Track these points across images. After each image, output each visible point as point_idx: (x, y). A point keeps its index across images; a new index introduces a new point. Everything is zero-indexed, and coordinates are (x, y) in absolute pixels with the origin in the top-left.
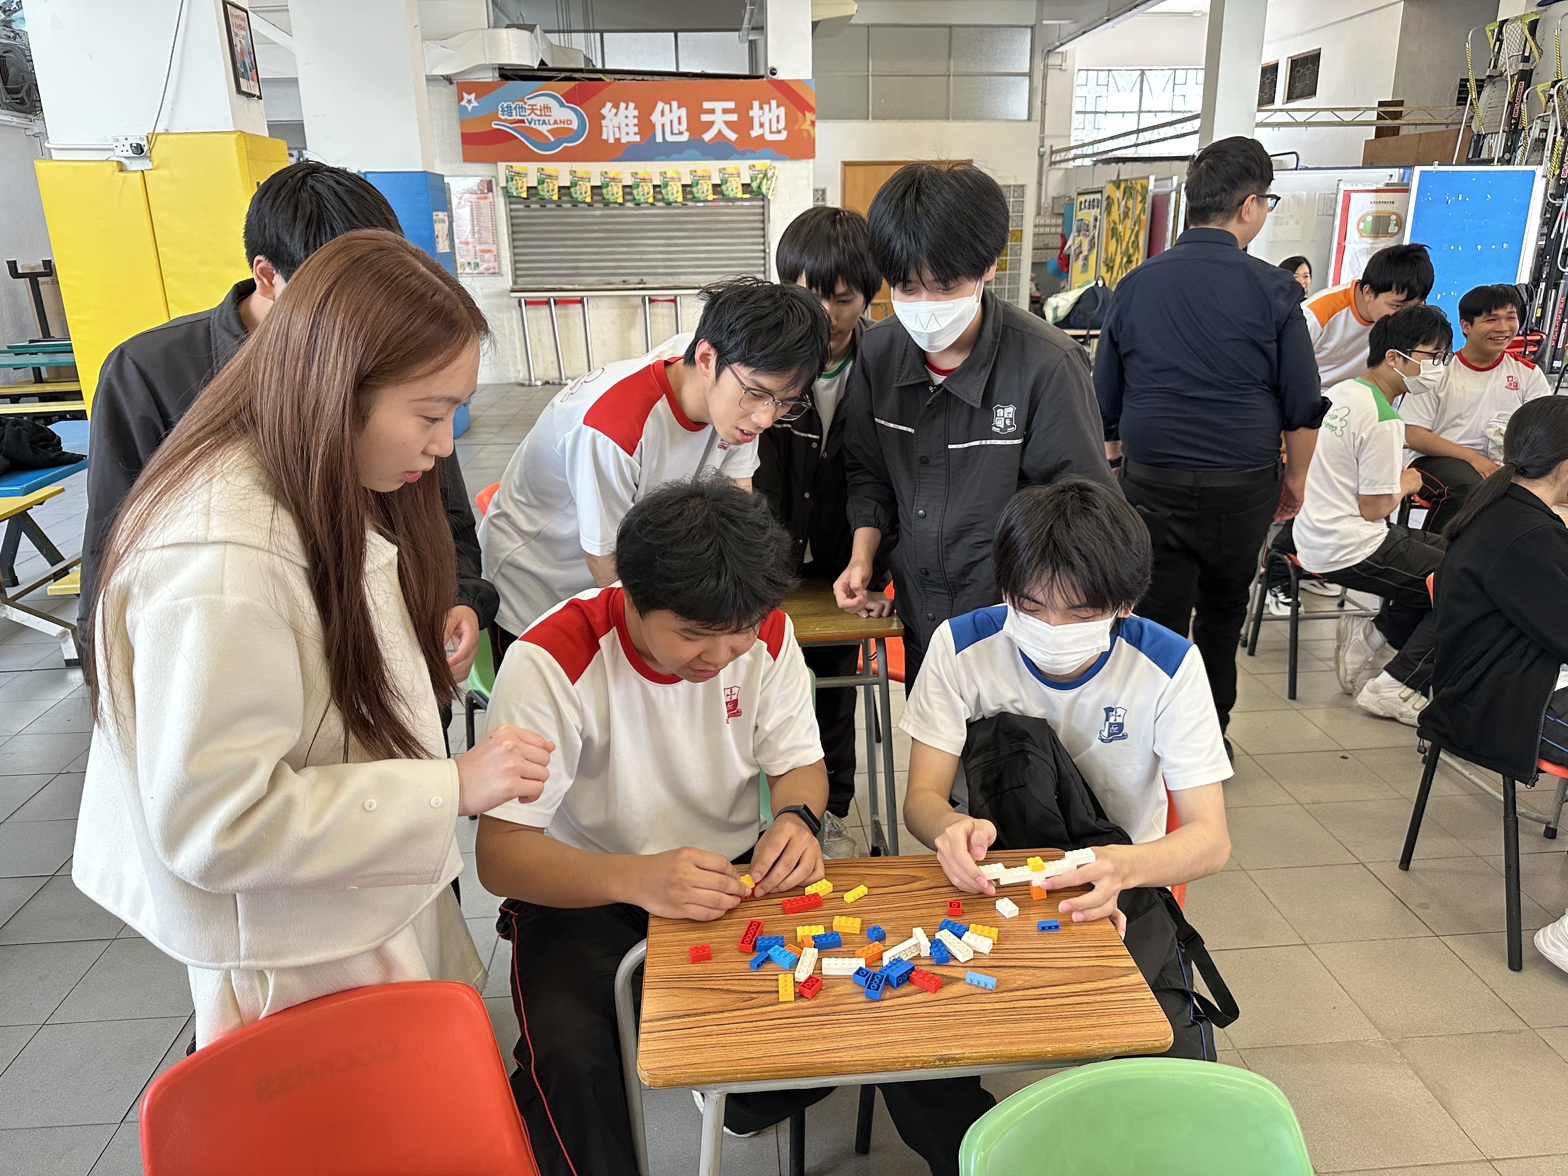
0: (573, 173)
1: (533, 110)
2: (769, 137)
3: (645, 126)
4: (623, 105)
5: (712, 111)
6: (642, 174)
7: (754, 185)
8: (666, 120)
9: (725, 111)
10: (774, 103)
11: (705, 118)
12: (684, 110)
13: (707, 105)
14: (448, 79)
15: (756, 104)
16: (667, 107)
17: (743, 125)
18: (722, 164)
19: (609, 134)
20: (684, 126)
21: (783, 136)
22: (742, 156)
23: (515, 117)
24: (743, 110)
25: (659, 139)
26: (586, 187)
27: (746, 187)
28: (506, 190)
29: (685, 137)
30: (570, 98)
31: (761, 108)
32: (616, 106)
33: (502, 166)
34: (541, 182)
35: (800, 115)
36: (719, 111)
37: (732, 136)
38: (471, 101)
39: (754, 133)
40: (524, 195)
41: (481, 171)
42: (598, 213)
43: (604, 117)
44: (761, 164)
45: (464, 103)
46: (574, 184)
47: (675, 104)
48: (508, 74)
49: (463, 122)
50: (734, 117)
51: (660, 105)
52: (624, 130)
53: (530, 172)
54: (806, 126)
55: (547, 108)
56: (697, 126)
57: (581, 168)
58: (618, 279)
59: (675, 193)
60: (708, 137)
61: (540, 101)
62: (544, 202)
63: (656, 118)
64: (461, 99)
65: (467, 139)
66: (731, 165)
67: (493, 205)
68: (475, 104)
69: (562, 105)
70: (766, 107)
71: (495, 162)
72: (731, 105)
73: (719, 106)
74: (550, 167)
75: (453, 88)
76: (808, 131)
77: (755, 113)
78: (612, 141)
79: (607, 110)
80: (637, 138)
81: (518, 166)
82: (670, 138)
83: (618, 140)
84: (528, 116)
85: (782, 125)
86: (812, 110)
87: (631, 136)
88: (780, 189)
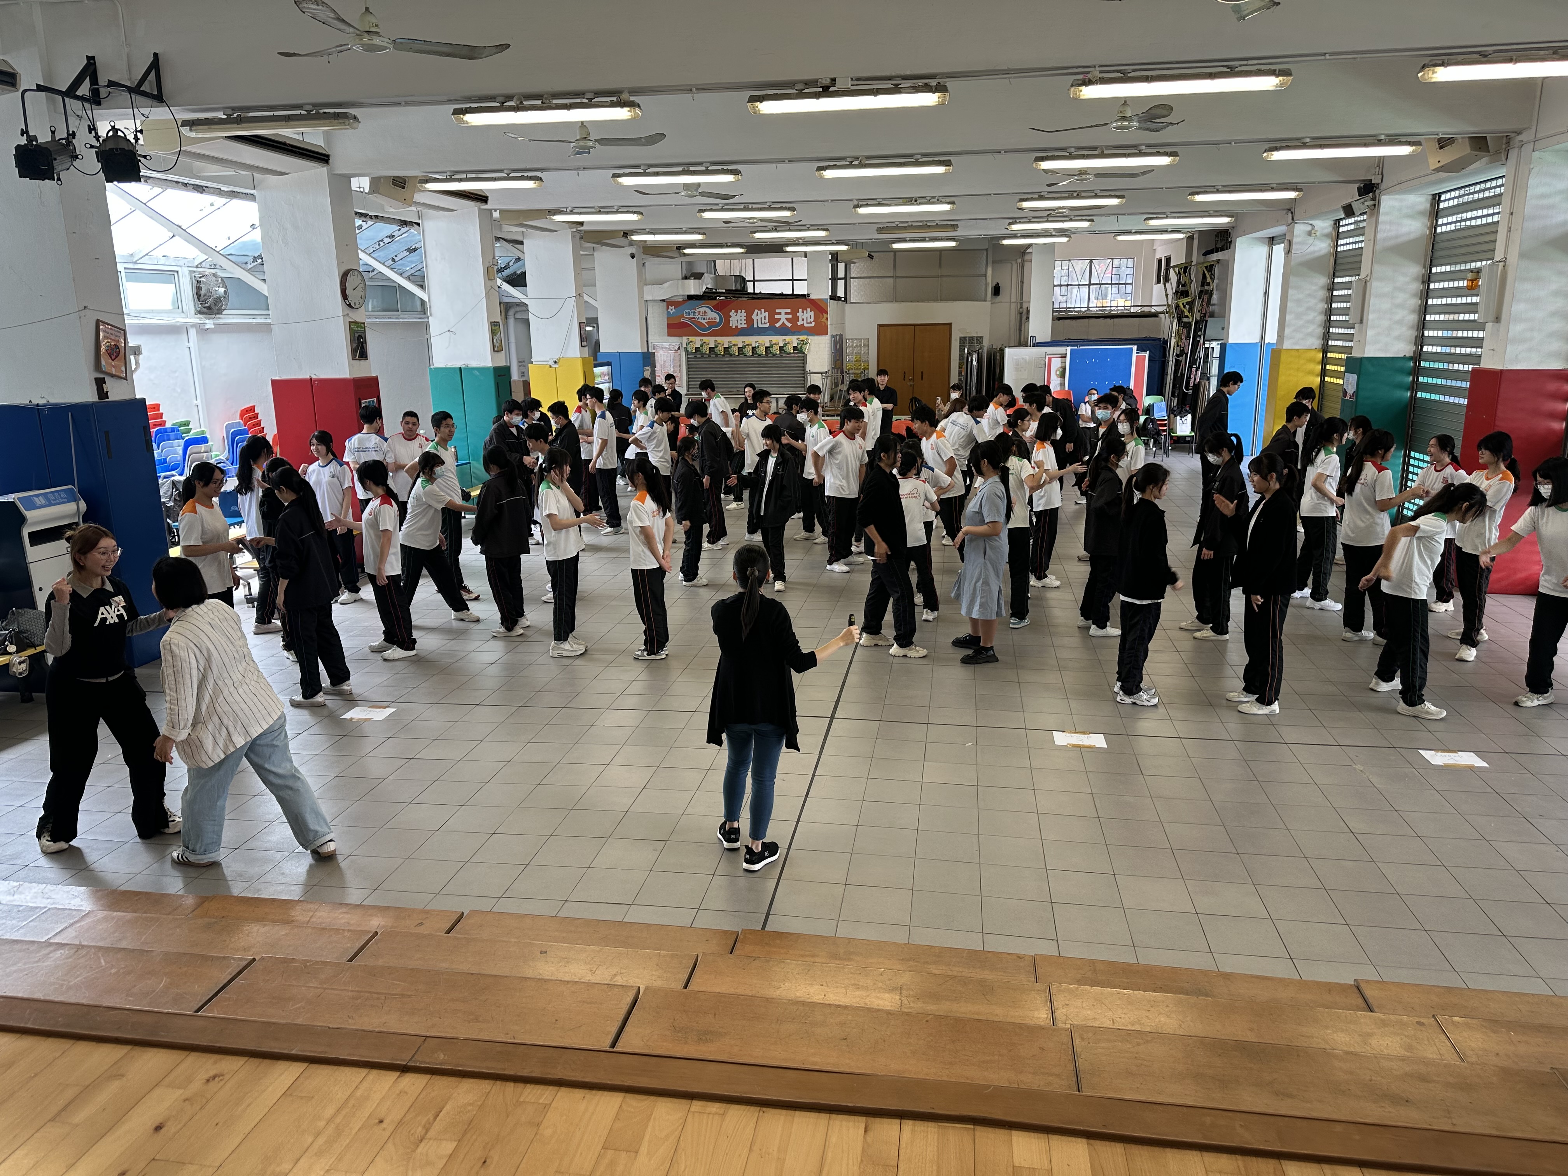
0: (716, 341)
1: (699, 313)
2: (806, 325)
3: (749, 320)
4: (739, 311)
5: (780, 314)
6: (747, 342)
7: (799, 347)
8: (759, 318)
9: (786, 313)
10: (809, 310)
11: (776, 316)
12: (767, 313)
13: (777, 311)
14: (663, 301)
15: (800, 310)
16: (759, 312)
17: (794, 320)
18: (784, 337)
19: (733, 324)
20: (767, 321)
21: (813, 325)
22: (794, 334)
23: (691, 316)
24: (794, 313)
25: (755, 326)
26: (722, 348)
27: (795, 348)
28: (686, 349)
29: (767, 325)
30: (717, 308)
31: (803, 312)
32: (736, 312)
33: (685, 338)
34: (702, 346)
35: (821, 315)
36: (783, 313)
37: (789, 325)
38: (672, 310)
39: (799, 324)
40: (694, 351)
41: (675, 341)
42: (727, 359)
43: (731, 317)
44: (802, 337)
45: (669, 310)
46: (716, 347)
47: (763, 310)
48: (690, 297)
49: (668, 319)
50: (790, 316)
51: (756, 311)
52: (740, 322)
53: (697, 341)
54: (823, 320)
55: (706, 312)
56: (773, 320)
57: (720, 339)
58: (736, 390)
59: (762, 350)
60: (777, 325)
61: (702, 309)
62: (703, 355)
63: (754, 317)
64: (668, 308)
65: (670, 326)
66: (788, 338)
67: (680, 355)
68: (674, 310)
69: (712, 311)
70: (805, 311)
71: (681, 336)
72: (789, 311)
73: (783, 311)
74: (706, 339)
75: (665, 303)
76: (825, 322)
77: (800, 314)
78: (734, 327)
79: (732, 313)
80: (746, 326)
81: (692, 338)
82: (760, 326)
83: (737, 327)
84: (697, 316)
85: (812, 320)
86: (827, 313)
87: (743, 325)
88: (812, 349)
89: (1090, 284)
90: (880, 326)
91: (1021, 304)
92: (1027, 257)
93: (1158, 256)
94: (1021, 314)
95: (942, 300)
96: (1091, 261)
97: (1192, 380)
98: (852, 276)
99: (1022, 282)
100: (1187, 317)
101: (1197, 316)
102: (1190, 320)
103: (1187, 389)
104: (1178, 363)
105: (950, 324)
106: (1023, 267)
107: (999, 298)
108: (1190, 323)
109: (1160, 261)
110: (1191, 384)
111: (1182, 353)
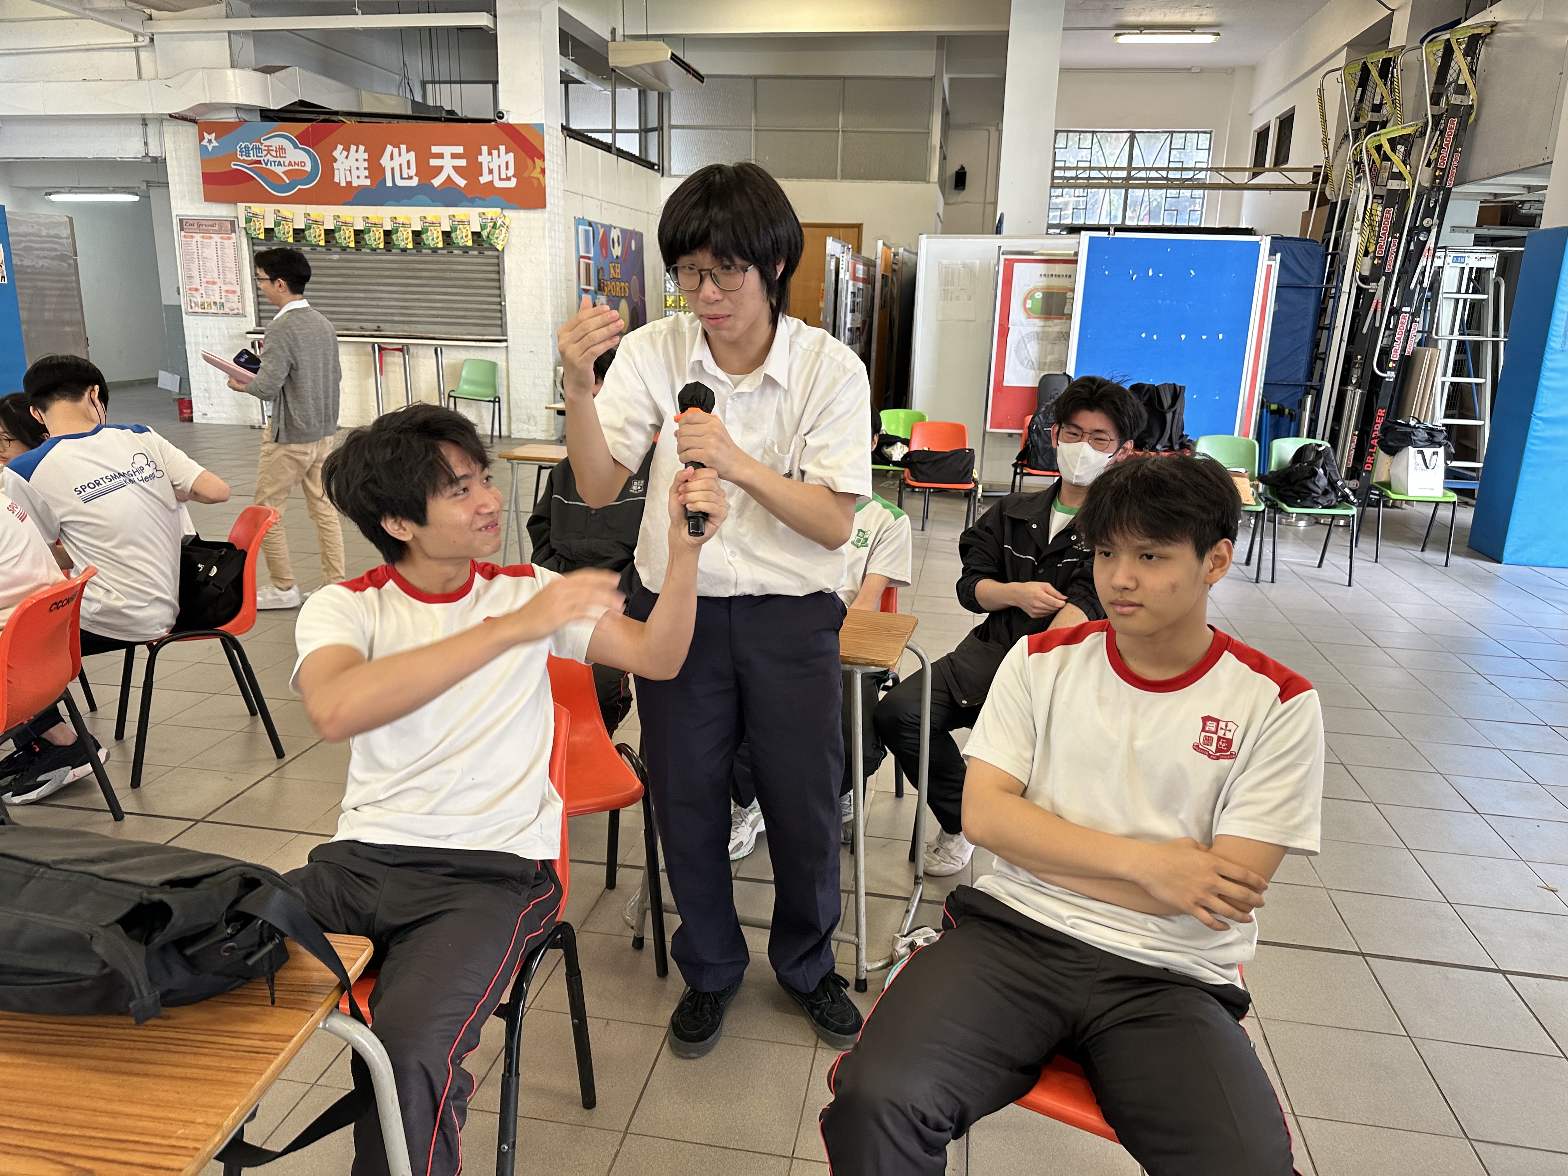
0: (306, 215)
1: (269, 151)
2: (498, 184)
4: (353, 148)
5: (441, 156)
6: (373, 219)
7: (485, 234)
8: (395, 164)
9: (454, 156)
10: (502, 148)
11: (434, 162)
12: (413, 153)
13: (435, 149)
14: (190, 115)
15: (485, 149)
16: (396, 150)
17: (472, 170)
18: (452, 210)
19: (340, 178)
20: (413, 171)
21: (513, 183)
22: (471, 202)
23: (254, 158)
24: (471, 154)
25: (389, 183)
26: (321, 230)
27: (476, 235)
28: (246, 231)
29: (414, 182)
30: (304, 140)
31: (490, 154)
32: (347, 149)
33: (241, 206)
34: (277, 224)
35: (529, 162)
36: (447, 156)
37: (462, 182)
38: (211, 141)
39: (484, 179)
40: (262, 236)
41: (225, 213)
42: (336, 257)
43: (335, 160)
44: (492, 212)
45: (205, 142)
46: (308, 227)
47: (403, 147)
49: (203, 161)
50: (463, 163)
51: (389, 148)
52: (355, 173)
53: (267, 214)
54: (536, 173)
55: (282, 149)
56: (426, 172)
57: (314, 210)
58: (356, 325)
59: (404, 239)
60: (437, 182)
61: (276, 142)
63: (385, 161)
64: (202, 138)
65: (209, 179)
66: (461, 212)
67: (236, 246)
68: (215, 144)
69: (296, 147)
70: (495, 152)
71: (234, 202)
72: (460, 150)
73: (447, 150)
74: (286, 210)
75: (195, 126)
76: (538, 179)
77: (484, 158)
78: (343, 184)
79: (339, 152)
80: (368, 182)
81: (256, 208)
82: (400, 183)
83: (349, 183)
84: (265, 156)
85: (511, 172)
86: (542, 157)
87: (362, 180)
88: (514, 240)
93: (1259, 123)
95: (844, 177)
96: (1133, 135)
98: (673, 123)
103: (1382, 366)
105: (859, 227)
109: (1262, 136)
110: (1395, 355)
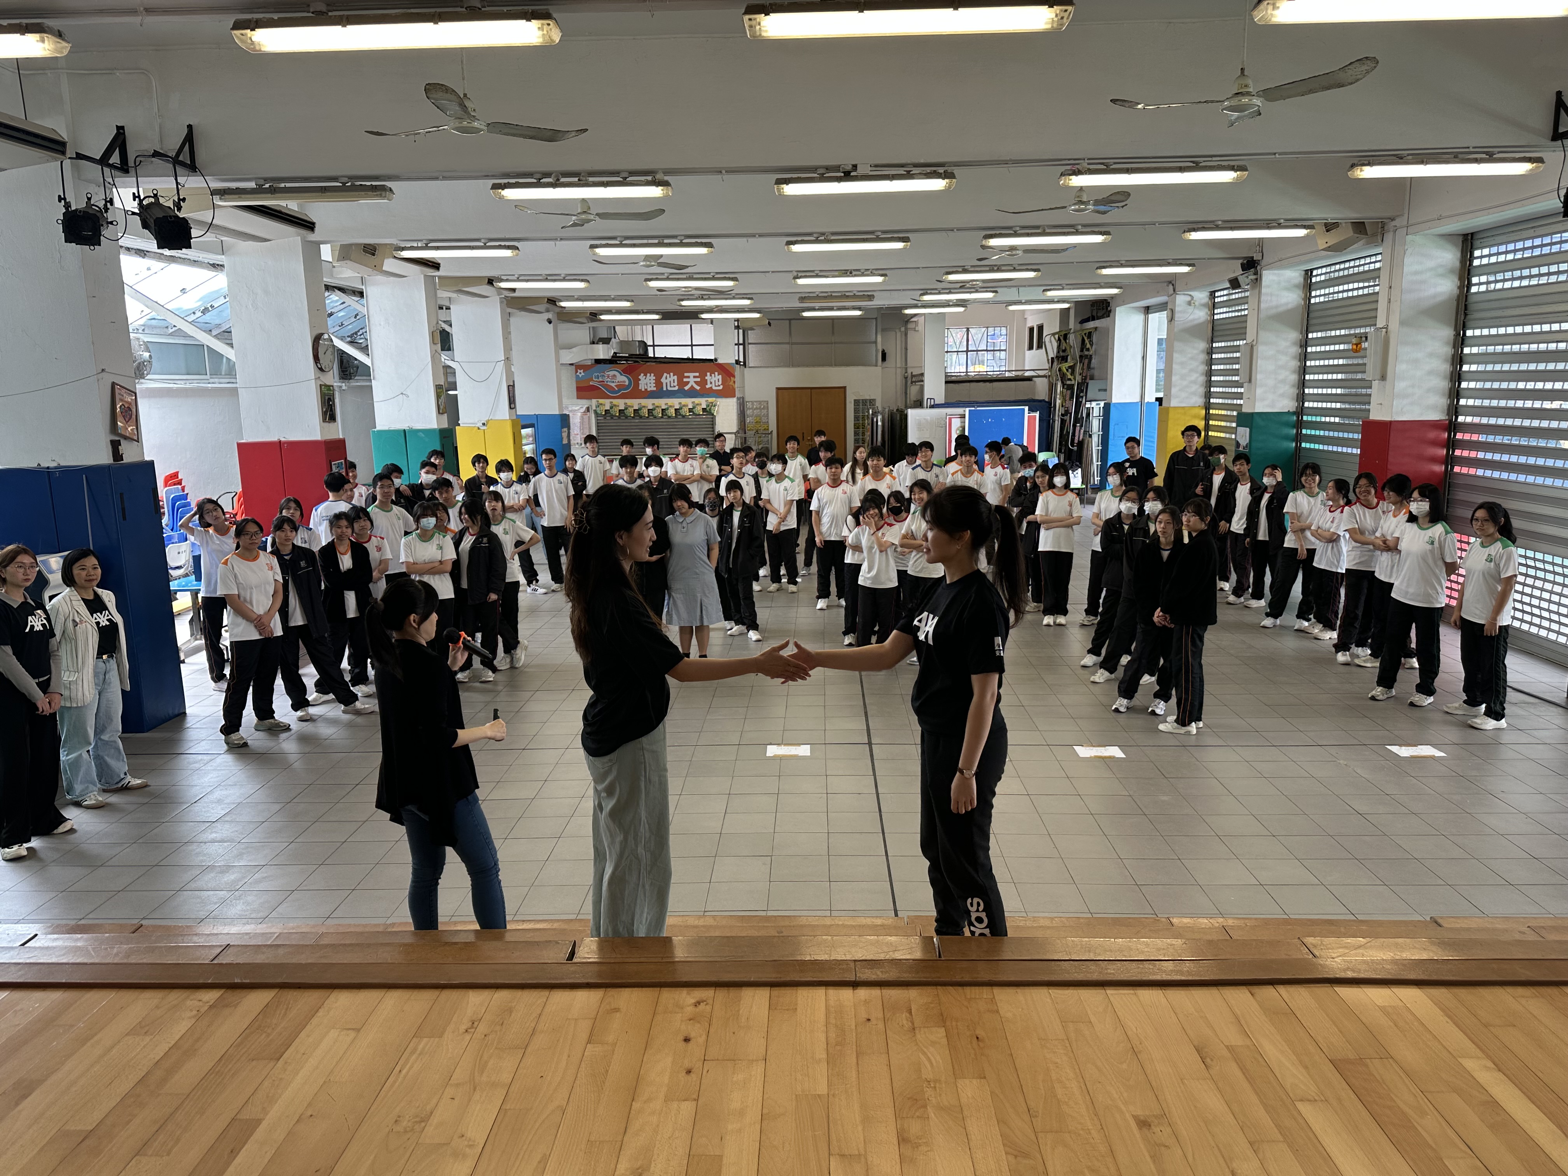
0: (625, 404)
1: (608, 377)
2: (714, 388)
3: (658, 383)
4: (648, 375)
5: (689, 377)
6: (657, 404)
7: (708, 409)
8: (668, 381)
9: (695, 377)
10: (716, 373)
11: (685, 380)
12: (676, 377)
13: (686, 374)
14: (572, 364)
15: (708, 374)
16: (668, 376)
17: (703, 383)
18: (693, 400)
19: (642, 387)
20: (676, 384)
21: (721, 387)
22: (702, 396)
23: (600, 379)
24: (703, 376)
25: (665, 389)
26: (631, 410)
27: (704, 410)
28: (595, 411)
29: (676, 388)
30: (625, 372)
31: (711, 376)
32: (646, 375)
33: (594, 401)
34: (611, 408)
35: (728, 379)
36: (692, 377)
37: (698, 388)
38: (581, 374)
39: (707, 387)
40: (604, 413)
41: (585, 403)
42: (637, 421)
43: (640, 380)
44: (710, 400)
45: (578, 374)
46: (626, 409)
47: (672, 374)
48: (598, 361)
49: (577, 382)
50: (699, 380)
51: (665, 374)
52: (649, 385)
53: (607, 404)
54: (731, 383)
55: (615, 376)
56: (682, 384)
57: (629, 402)
59: (672, 412)
60: (686, 388)
61: (611, 373)
62: (612, 417)
63: (663, 380)
64: (577, 372)
65: (579, 389)
66: (697, 400)
67: (589, 418)
69: (621, 375)
70: (713, 375)
71: (591, 399)
72: (697, 374)
73: (691, 375)
74: (615, 401)
75: (574, 367)
76: (732, 385)
77: (708, 377)
78: (643, 390)
79: (642, 377)
80: (655, 389)
81: (601, 401)
82: (669, 389)
83: (646, 390)
84: (606, 379)
85: (720, 383)
86: (734, 376)
87: (652, 387)
88: (720, 411)
89: (967, 351)
90: (778, 389)
91: (906, 369)
92: (910, 326)
93: (1029, 324)
94: (906, 378)
95: (836, 365)
96: (968, 330)
97: (1076, 438)
98: (750, 341)
99: (906, 349)
100: (1070, 379)
101: (1079, 378)
102: (1073, 382)
103: (1072, 445)
104: (1063, 422)
105: (845, 388)
106: (906, 335)
107: (886, 364)
108: (1073, 385)
109: (1031, 330)
110: (1076, 441)
111: (1067, 412)
